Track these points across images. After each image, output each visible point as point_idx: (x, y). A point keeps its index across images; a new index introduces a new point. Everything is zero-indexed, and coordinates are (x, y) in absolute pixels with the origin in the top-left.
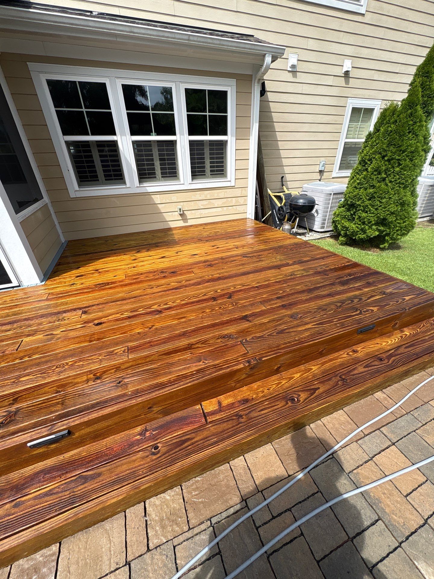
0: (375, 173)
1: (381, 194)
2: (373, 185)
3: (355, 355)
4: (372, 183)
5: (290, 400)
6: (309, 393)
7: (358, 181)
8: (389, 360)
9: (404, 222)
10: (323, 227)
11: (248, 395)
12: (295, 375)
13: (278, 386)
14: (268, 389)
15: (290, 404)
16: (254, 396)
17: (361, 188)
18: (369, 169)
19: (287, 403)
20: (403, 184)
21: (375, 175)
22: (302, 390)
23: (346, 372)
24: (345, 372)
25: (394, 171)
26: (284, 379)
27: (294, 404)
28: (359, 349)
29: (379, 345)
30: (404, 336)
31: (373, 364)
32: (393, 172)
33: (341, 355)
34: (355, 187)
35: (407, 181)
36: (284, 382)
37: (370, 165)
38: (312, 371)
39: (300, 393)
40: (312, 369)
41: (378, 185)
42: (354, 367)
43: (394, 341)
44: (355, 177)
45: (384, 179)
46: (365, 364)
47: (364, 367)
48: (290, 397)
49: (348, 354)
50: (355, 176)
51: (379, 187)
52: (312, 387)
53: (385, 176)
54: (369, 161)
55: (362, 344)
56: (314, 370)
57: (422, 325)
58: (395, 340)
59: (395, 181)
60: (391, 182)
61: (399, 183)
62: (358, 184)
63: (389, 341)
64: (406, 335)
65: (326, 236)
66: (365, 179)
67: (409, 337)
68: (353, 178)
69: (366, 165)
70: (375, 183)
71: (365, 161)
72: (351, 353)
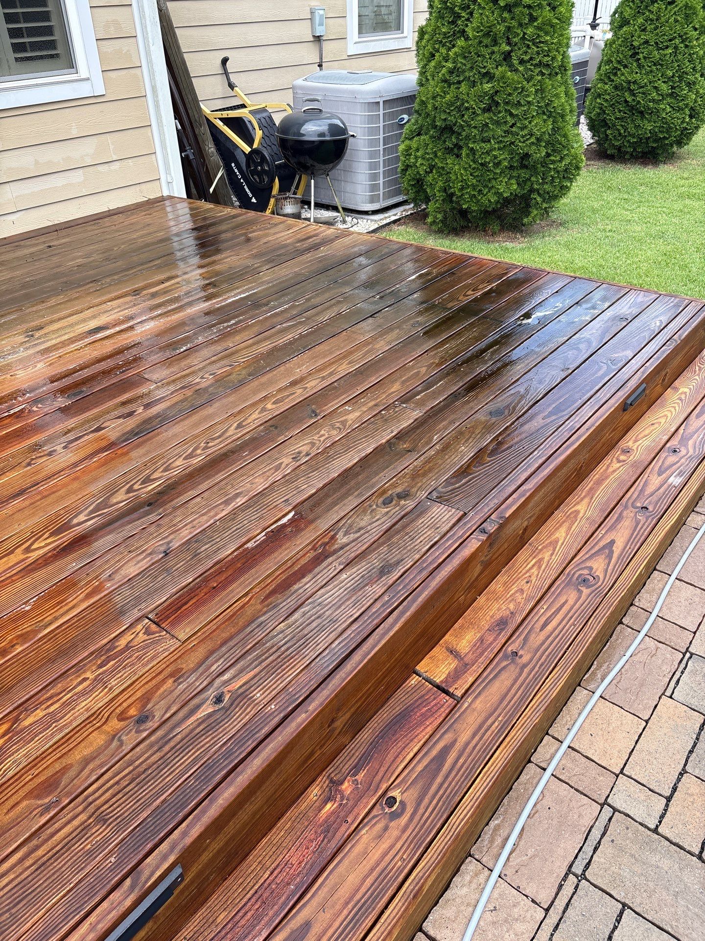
0: (487, 41)
1: (510, 95)
2: (487, 73)
3: (632, 457)
4: (485, 67)
5: (579, 584)
6: (603, 556)
7: (450, 65)
8: (686, 446)
9: (562, 159)
10: (372, 200)
11: (499, 609)
12: (557, 535)
13: (540, 567)
14: (527, 582)
15: (586, 591)
16: (512, 606)
17: (459, 82)
18: (470, 33)
19: (580, 592)
20: (548, 66)
21: (487, 46)
22: (587, 556)
23: (636, 493)
24: (635, 496)
25: (525, 34)
26: (541, 550)
27: (594, 588)
28: (630, 444)
29: (656, 425)
30: (683, 397)
31: (667, 463)
32: (523, 38)
33: (608, 466)
34: (445, 81)
35: (553, 59)
36: (547, 556)
37: (468, 20)
38: (581, 515)
39: (588, 564)
40: (578, 512)
41: (498, 72)
42: (644, 480)
43: (673, 410)
44: (437, 54)
45: (507, 56)
46: (657, 469)
47: (659, 475)
48: (577, 579)
49: (619, 461)
50: (438, 51)
51: (503, 77)
52: (602, 544)
53: (508, 48)
54: (463, 9)
55: (630, 433)
56: (582, 512)
57: (697, 368)
58: (674, 407)
59: (531, 59)
60: (522, 62)
61: (540, 64)
62: (451, 72)
63: (666, 413)
64: (685, 393)
65: (388, 221)
66: (465, 57)
67: (690, 396)
68: (433, 56)
69: (459, 22)
70: (490, 66)
71: (452, 9)
72: (622, 458)
